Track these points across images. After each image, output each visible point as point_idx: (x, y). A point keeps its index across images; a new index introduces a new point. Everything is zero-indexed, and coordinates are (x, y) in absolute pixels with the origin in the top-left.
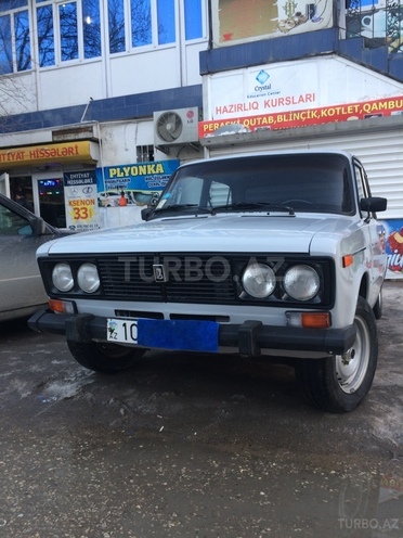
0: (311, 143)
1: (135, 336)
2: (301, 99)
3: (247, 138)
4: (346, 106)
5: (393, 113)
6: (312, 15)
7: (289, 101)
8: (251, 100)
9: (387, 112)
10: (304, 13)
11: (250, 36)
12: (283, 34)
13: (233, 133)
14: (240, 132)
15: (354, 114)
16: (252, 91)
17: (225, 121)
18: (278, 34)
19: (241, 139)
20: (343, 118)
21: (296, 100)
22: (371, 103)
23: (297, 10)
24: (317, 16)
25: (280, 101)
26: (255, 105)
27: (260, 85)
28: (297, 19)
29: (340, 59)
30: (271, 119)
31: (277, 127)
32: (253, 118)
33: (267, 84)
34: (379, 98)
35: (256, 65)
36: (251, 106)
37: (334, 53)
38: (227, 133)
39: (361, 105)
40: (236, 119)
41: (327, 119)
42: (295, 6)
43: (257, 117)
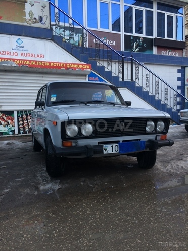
0: (44, 76)
1: (116, 150)
2: (38, 56)
3: (16, 69)
4: (60, 63)
5: (77, 69)
6: (41, 21)
7: (33, 55)
8: (14, 51)
9: (75, 69)
10: (37, 19)
11: (12, 21)
12: (28, 25)
13: (9, 65)
14: (13, 65)
15: (63, 67)
16: (14, 47)
17: (4, 59)
18: (26, 24)
19: (13, 69)
20: (59, 68)
21: (36, 56)
22: (69, 64)
23: (34, 16)
24: (43, 22)
25: (29, 55)
26: (16, 54)
27: (18, 45)
28: (34, 20)
29: (54, 43)
30: (28, 62)
31: (31, 66)
32: (20, 60)
33: (22, 45)
34: (71, 62)
35: (16, 35)
36: (14, 54)
37: (51, 40)
38: (5, 65)
39: (66, 64)
40: (11, 59)
41: (53, 67)
42: (34, 15)
43: (21, 60)
